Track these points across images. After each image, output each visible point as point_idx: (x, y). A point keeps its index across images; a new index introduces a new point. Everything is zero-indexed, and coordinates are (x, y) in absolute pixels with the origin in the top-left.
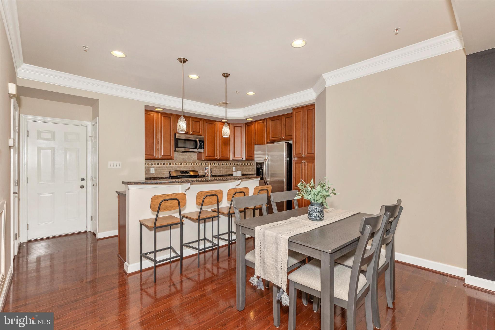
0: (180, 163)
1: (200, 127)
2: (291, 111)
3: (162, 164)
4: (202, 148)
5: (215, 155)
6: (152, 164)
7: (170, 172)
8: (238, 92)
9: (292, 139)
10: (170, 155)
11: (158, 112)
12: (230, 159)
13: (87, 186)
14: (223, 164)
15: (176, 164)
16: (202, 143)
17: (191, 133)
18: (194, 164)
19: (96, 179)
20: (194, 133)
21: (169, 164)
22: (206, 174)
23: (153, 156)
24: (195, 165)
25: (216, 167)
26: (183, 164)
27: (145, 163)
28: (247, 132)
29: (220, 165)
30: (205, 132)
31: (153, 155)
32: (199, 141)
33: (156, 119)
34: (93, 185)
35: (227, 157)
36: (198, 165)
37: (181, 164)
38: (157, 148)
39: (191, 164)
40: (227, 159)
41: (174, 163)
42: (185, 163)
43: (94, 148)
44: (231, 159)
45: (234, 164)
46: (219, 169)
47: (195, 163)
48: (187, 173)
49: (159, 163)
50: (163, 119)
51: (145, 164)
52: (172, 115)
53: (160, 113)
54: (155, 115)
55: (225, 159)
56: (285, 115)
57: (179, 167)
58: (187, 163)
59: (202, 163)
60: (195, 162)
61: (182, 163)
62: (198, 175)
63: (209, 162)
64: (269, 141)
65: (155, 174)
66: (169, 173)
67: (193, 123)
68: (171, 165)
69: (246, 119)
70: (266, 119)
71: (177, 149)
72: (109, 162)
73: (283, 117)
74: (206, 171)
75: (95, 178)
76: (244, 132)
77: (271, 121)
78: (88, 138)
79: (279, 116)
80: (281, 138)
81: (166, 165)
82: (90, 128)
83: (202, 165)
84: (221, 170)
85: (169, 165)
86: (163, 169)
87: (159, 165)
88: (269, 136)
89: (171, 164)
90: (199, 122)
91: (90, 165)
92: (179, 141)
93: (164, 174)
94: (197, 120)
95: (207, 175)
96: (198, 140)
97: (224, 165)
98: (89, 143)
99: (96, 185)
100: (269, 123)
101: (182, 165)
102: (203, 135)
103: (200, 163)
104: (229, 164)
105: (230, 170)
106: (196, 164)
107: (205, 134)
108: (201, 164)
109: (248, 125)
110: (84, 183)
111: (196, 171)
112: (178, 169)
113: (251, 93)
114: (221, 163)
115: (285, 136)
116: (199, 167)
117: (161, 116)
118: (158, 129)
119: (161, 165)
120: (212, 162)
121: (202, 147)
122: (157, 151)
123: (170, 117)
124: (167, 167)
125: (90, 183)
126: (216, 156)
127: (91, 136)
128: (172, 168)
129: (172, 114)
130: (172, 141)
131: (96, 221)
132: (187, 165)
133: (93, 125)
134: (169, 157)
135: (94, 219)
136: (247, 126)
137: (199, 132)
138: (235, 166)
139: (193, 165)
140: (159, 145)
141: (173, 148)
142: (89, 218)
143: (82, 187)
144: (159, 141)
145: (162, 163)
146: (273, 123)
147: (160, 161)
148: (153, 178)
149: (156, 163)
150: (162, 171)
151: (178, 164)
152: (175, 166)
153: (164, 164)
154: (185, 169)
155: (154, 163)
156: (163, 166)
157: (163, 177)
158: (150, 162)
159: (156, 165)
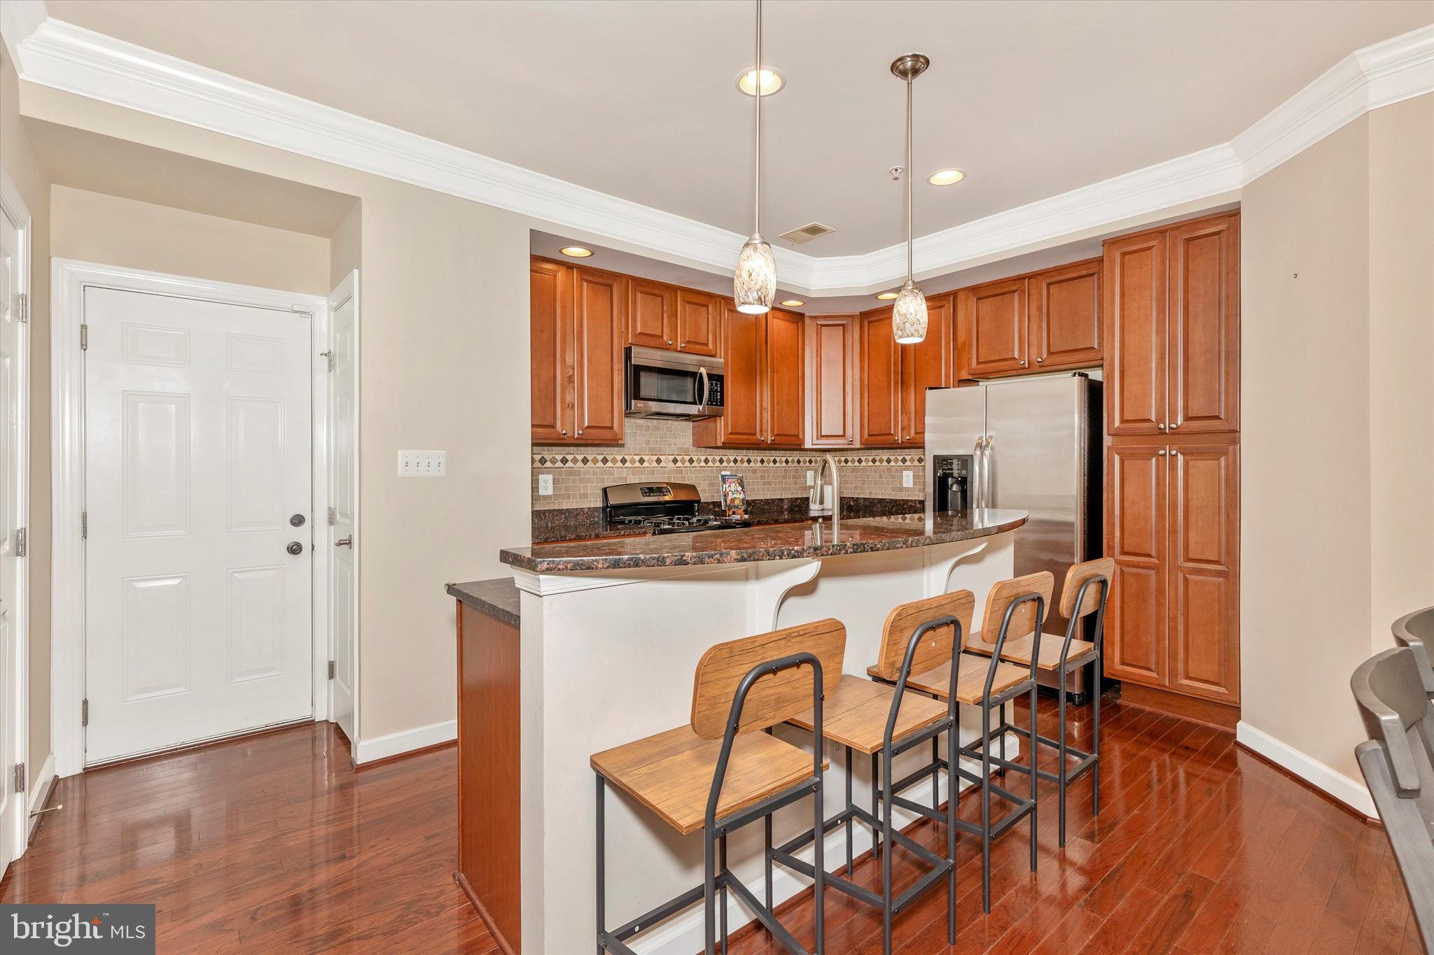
0: (637, 458)
1: (710, 327)
2: (1097, 253)
3: (577, 461)
4: (717, 402)
5: (758, 430)
6: (546, 461)
7: (605, 490)
8: (899, 170)
9: (1102, 359)
10: (611, 428)
11: (569, 266)
12: (804, 444)
13: (313, 545)
14: (775, 462)
15: (624, 461)
16: (716, 385)
17: (680, 345)
18: (683, 461)
19: (347, 521)
20: (692, 346)
21: (602, 461)
22: (726, 495)
23: (552, 430)
24: (687, 464)
25: (754, 471)
26: (648, 461)
27: (532, 457)
28: (866, 346)
29: (765, 464)
30: (726, 343)
31: (553, 427)
32: (710, 376)
33: (564, 293)
34: (340, 544)
35: (794, 435)
36: (697, 465)
37: (641, 461)
38: (568, 399)
39: (675, 461)
40: (794, 444)
41: (619, 458)
42: (655, 458)
43: (338, 399)
44: (808, 445)
45: (810, 462)
46: (763, 477)
47: (687, 458)
48: (661, 492)
49: (569, 457)
50: (588, 293)
51: (533, 461)
52: (618, 279)
53: (575, 269)
54: (561, 275)
55: (789, 442)
56: (1048, 272)
57: (636, 471)
58: (662, 458)
59: (710, 458)
60: (687, 452)
61: (646, 458)
62: (699, 502)
63: (731, 455)
64: (969, 374)
65: (556, 496)
66: (600, 492)
67: (687, 309)
68: (609, 464)
69: (875, 296)
70: (954, 294)
71: (636, 405)
72: (400, 452)
73: (1033, 281)
74: (727, 486)
75: (344, 515)
76: (854, 345)
77: (979, 299)
78: (317, 357)
79: (1015, 280)
80: (1027, 362)
81: (593, 465)
82: (323, 321)
83: (710, 464)
84: (769, 483)
85: (600, 464)
86: (582, 479)
87: (567, 465)
88: (970, 359)
89: (607, 461)
90: (707, 306)
91: (325, 463)
92: (642, 374)
93: (584, 496)
94: (701, 300)
95: (728, 502)
96: (703, 371)
97: (778, 464)
98: (321, 377)
99: (349, 543)
100: (968, 310)
101: (646, 464)
102: (718, 355)
103: (703, 458)
104: (793, 461)
105: (796, 483)
106: (691, 461)
107: (726, 351)
108: (706, 461)
109: (872, 319)
110: (301, 535)
111: (692, 488)
112: (632, 480)
113: (946, 177)
114: (769, 456)
115: (1045, 356)
116: (700, 473)
117: (582, 279)
118: (569, 331)
119: (575, 464)
120: (741, 455)
121: (717, 399)
122: (568, 412)
123: (611, 287)
124: (595, 474)
125: (324, 537)
126: (761, 431)
127: (330, 352)
128: (612, 474)
129: (617, 276)
130: (619, 374)
131: (351, 687)
132: (662, 464)
133: (336, 309)
134: (607, 434)
135: (339, 675)
136: (866, 323)
137: (707, 345)
138: (812, 470)
139: (679, 464)
140: (574, 387)
141: (619, 404)
142: (323, 670)
143: (295, 549)
144: (574, 375)
145: (577, 456)
146: (987, 306)
147: (572, 449)
148: (547, 514)
149: (559, 457)
150: (579, 487)
151: (633, 461)
152: (622, 468)
153: (585, 461)
154: (656, 478)
155: (551, 456)
156: (581, 468)
157: (581, 509)
158: (538, 454)
159: (559, 464)
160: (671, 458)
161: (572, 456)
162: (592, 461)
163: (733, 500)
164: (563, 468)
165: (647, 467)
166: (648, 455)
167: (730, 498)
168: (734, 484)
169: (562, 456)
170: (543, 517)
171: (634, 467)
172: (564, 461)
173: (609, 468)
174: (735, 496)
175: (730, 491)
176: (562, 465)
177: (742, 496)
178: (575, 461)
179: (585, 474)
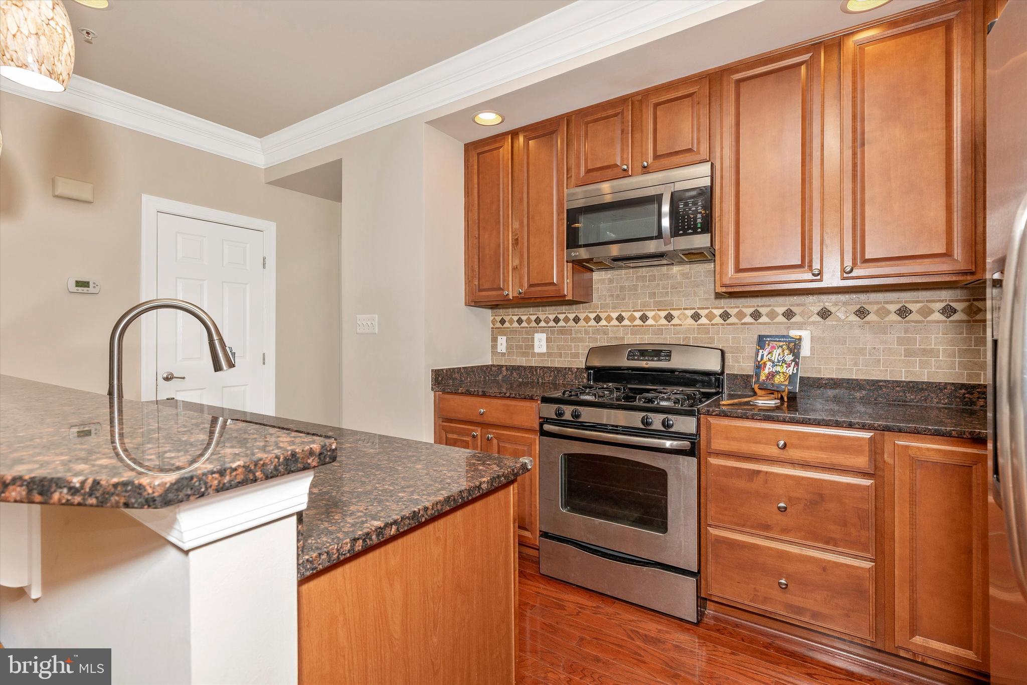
0: (638, 315)
1: (699, 121)
3: (569, 320)
6: (538, 321)
15: (620, 319)
20: (663, 161)
22: (760, 367)
24: (719, 320)
26: (654, 318)
36: (736, 321)
37: (644, 318)
42: (663, 314)
47: (719, 312)
48: (657, 356)
49: (561, 317)
57: (635, 330)
58: (675, 313)
61: (650, 314)
65: (549, 354)
68: (603, 322)
74: (766, 353)
81: (585, 324)
85: (593, 323)
86: (575, 338)
87: (559, 324)
89: (600, 319)
94: (682, 91)
95: (762, 378)
101: (648, 322)
106: (726, 316)
116: (741, 332)
119: (567, 323)
121: (695, 224)
122: (516, 273)
128: (606, 333)
132: (674, 322)
140: (519, 248)
145: (569, 315)
147: (564, 308)
148: (538, 371)
149: (552, 317)
150: (571, 346)
151: (632, 319)
152: (618, 326)
153: (577, 320)
154: (665, 339)
155: (545, 316)
156: (573, 327)
157: (569, 368)
158: (534, 314)
159: (552, 324)
160: (690, 313)
161: (564, 316)
162: (584, 319)
163: (772, 375)
164: (555, 327)
165: (652, 326)
166: (654, 310)
167: (767, 371)
168: (780, 350)
169: (554, 316)
170: (535, 373)
171: (633, 326)
172: (557, 320)
173: (602, 326)
174: (778, 369)
175: (770, 360)
176: (555, 325)
177: (790, 371)
178: (567, 320)
179: (576, 333)
